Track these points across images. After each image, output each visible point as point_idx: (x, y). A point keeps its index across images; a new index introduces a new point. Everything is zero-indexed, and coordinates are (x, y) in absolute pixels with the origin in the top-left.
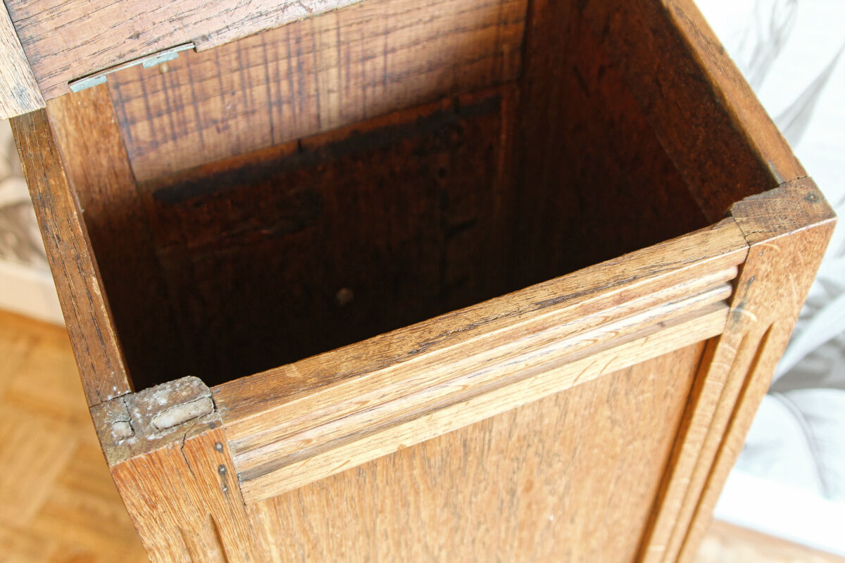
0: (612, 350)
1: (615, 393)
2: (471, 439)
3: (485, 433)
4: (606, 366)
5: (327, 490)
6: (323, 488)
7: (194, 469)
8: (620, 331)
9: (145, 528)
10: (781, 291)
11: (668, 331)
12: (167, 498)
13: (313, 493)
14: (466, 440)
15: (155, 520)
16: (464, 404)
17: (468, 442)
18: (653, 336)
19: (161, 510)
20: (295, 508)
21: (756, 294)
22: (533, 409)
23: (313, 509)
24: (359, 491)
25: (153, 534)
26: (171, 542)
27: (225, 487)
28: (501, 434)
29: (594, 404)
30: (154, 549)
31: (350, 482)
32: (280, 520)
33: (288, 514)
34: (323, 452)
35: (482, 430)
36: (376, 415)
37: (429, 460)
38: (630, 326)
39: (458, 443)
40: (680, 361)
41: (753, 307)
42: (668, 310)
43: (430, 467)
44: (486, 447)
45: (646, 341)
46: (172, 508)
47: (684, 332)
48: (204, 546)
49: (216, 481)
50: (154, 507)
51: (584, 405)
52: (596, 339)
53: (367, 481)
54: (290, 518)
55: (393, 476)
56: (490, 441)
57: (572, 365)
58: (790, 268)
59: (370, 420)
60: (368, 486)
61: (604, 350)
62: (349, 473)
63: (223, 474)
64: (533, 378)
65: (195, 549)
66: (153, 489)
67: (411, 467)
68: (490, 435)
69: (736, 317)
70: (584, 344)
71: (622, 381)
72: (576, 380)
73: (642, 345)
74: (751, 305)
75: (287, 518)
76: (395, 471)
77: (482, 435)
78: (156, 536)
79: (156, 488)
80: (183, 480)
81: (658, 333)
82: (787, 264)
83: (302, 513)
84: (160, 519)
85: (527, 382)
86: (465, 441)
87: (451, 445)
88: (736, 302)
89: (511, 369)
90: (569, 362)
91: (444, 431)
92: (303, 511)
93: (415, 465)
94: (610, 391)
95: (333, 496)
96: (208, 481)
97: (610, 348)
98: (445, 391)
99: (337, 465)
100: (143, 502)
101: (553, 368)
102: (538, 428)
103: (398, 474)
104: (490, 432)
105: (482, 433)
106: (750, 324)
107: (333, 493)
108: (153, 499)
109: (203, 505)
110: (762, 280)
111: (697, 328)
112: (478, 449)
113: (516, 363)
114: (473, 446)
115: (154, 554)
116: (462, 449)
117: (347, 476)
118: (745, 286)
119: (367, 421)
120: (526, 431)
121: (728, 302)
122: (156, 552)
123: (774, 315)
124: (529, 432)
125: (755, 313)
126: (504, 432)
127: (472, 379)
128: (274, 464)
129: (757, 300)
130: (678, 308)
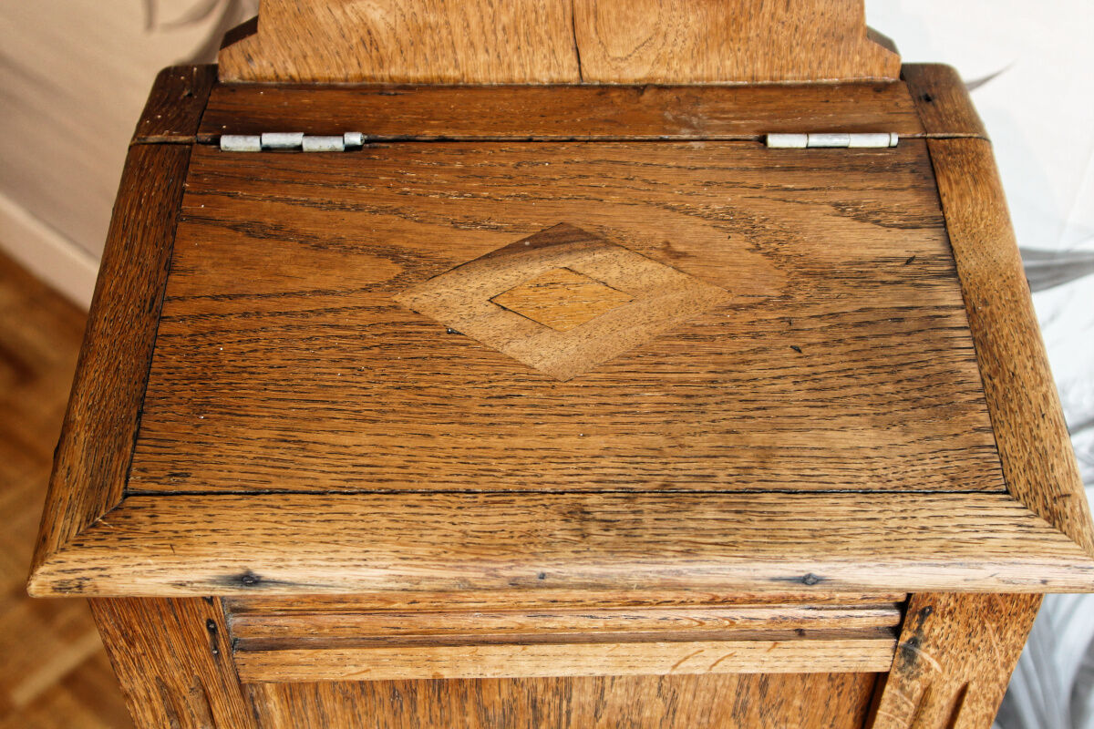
0: (725, 643)
1: (744, 708)
2: (543, 701)
3: (561, 700)
4: (718, 661)
5: (352, 701)
6: (348, 698)
7: (178, 612)
8: (737, 622)
9: (122, 667)
10: (975, 641)
11: (806, 643)
12: (146, 638)
13: (335, 699)
14: (536, 701)
15: (133, 660)
16: (519, 648)
17: (538, 705)
18: (784, 644)
19: (139, 650)
20: (312, 710)
21: (936, 633)
22: (627, 690)
23: (334, 720)
24: (394, 719)
25: (130, 677)
26: (152, 694)
27: (216, 649)
28: (583, 709)
29: (713, 713)
30: (132, 696)
31: (381, 701)
32: (294, 719)
33: (304, 716)
34: (337, 647)
35: (557, 694)
36: (405, 623)
37: (486, 710)
38: (751, 619)
39: (524, 701)
40: (839, 695)
41: (932, 650)
42: (807, 616)
43: (488, 720)
44: (564, 719)
45: (774, 646)
46: (153, 654)
47: (830, 653)
48: (193, 716)
49: (205, 637)
50: (131, 643)
51: (700, 709)
52: (703, 621)
53: (404, 708)
54: (306, 721)
55: (439, 714)
56: (569, 713)
57: (668, 644)
58: (985, 612)
59: (398, 628)
60: (406, 716)
61: (714, 640)
62: (379, 688)
63: (213, 631)
64: (614, 645)
65: (183, 715)
66: (130, 622)
67: (463, 712)
68: (568, 706)
69: (908, 654)
70: (686, 623)
71: (754, 694)
72: (674, 667)
73: (769, 650)
74: (929, 646)
75: (303, 720)
76: (441, 708)
77: (557, 702)
78: (135, 680)
79: (134, 621)
80: (165, 622)
81: (792, 641)
82: (980, 606)
83: (321, 721)
84: (139, 660)
85: (606, 648)
86: (534, 701)
87: (515, 700)
88: (907, 635)
89: (584, 623)
90: (665, 640)
91: (494, 674)
92: (323, 718)
93: (467, 709)
94: (736, 702)
95: (361, 712)
96: (195, 634)
97: (722, 640)
98: (496, 623)
99: (354, 670)
100: (118, 633)
101: (643, 641)
102: (635, 718)
103: (446, 713)
104: (569, 701)
105: (558, 697)
106: (932, 672)
107: (360, 709)
108: (130, 633)
109: (189, 663)
110: (943, 616)
111: (849, 653)
112: (552, 718)
113: (591, 617)
114: (545, 711)
115: (133, 703)
116: (530, 710)
117: (379, 694)
118: (917, 617)
119: (395, 628)
120: (620, 718)
121: (896, 631)
122: (135, 701)
123: (967, 673)
124: (623, 719)
125: (938, 660)
126: (587, 708)
127: (533, 620)
128: (279, 642)
129: (939, 642)
130: (822, 617)
